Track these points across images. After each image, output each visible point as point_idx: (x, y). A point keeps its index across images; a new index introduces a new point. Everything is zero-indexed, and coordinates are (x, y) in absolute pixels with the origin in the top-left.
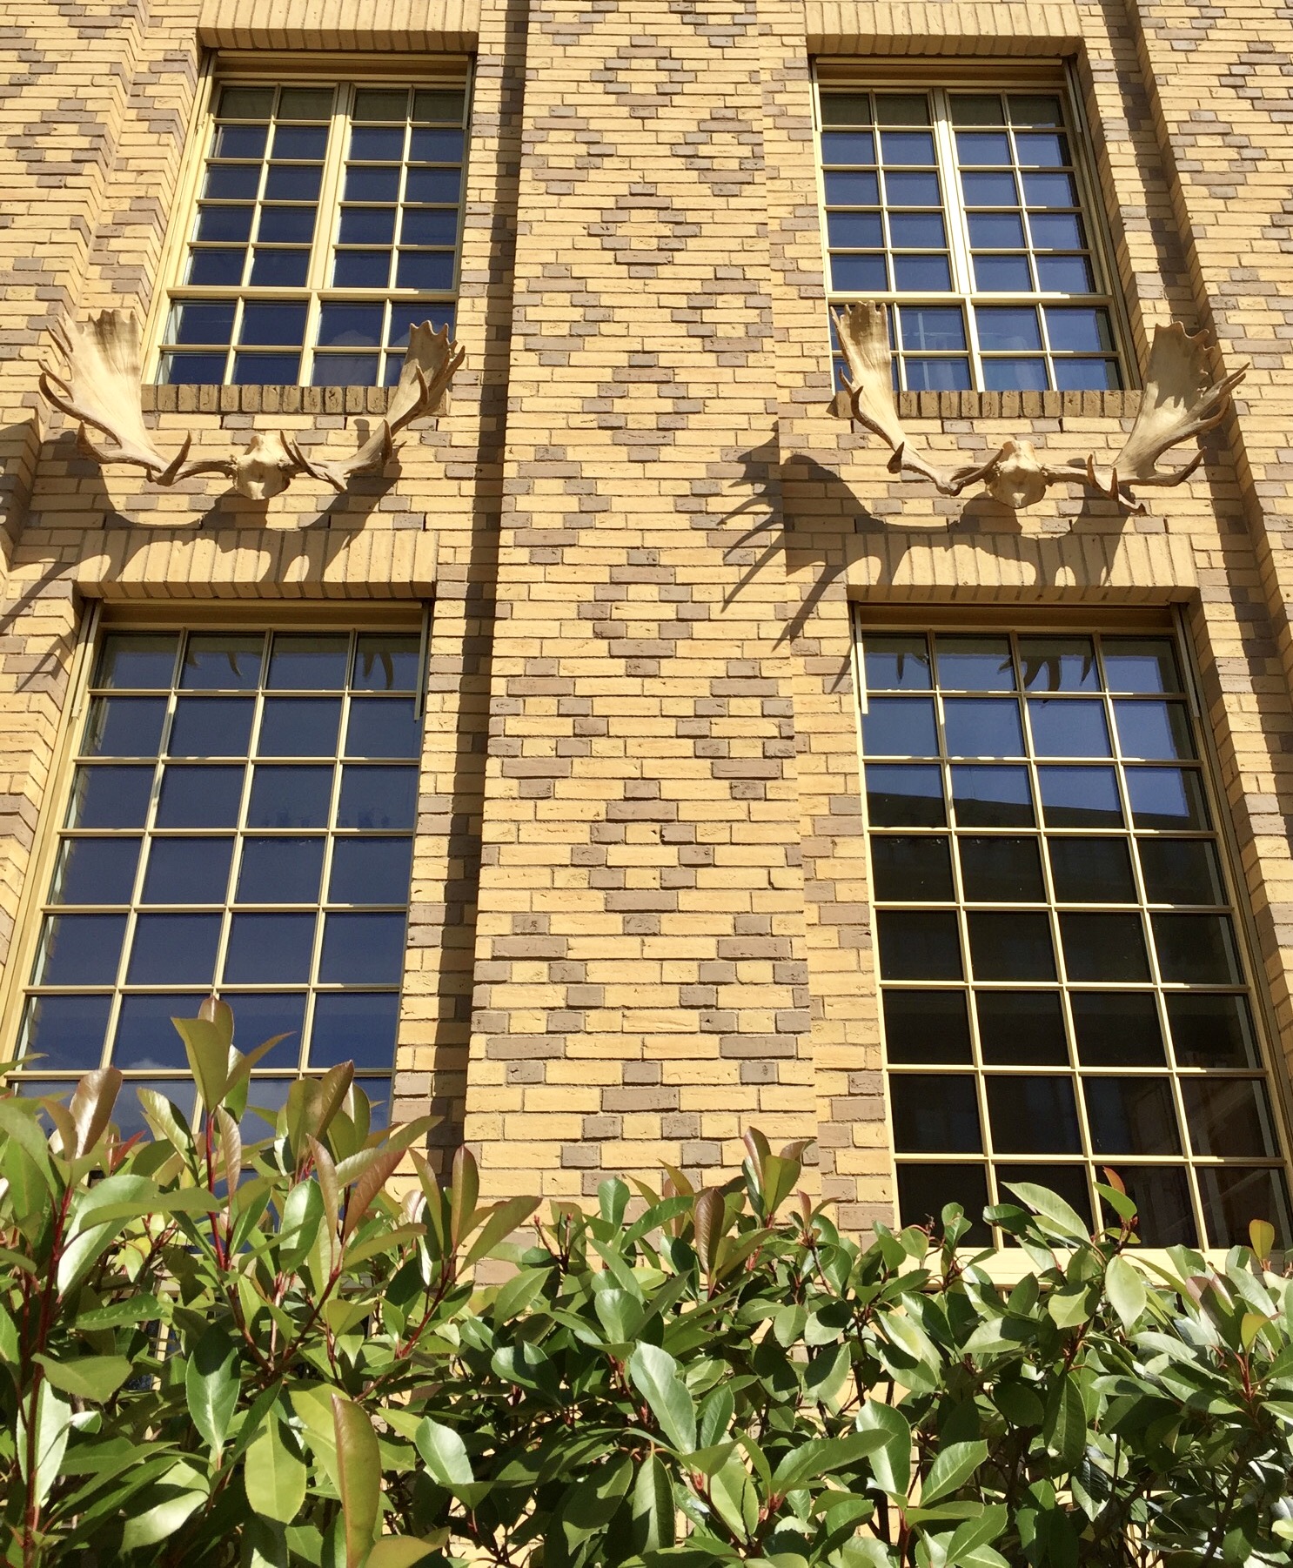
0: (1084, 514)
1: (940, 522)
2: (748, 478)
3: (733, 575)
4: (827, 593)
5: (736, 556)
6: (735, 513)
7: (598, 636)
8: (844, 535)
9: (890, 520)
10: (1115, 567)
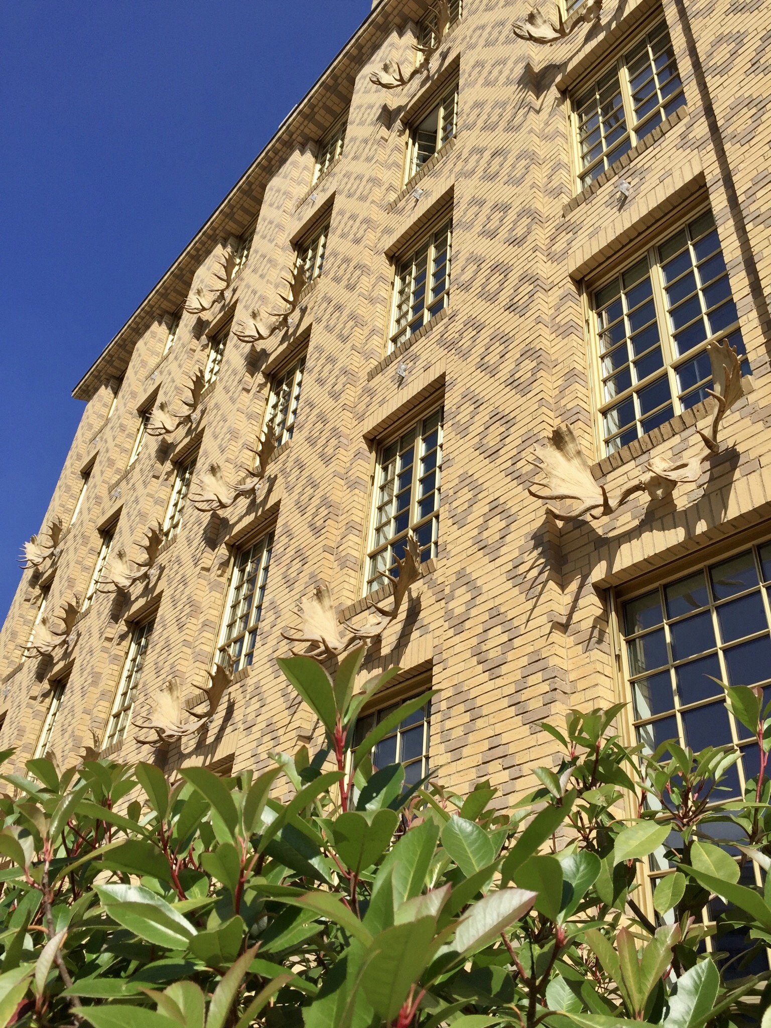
0: (711, 480)
1: (636, 522)
2: (535, 547)
3: (530, 605)
4: (583, 593)
5: (530, 595)
6: (530, 570)
7: (479, 663)
8: (589, 555)
9: (611, 535)
10: (730, 506)
